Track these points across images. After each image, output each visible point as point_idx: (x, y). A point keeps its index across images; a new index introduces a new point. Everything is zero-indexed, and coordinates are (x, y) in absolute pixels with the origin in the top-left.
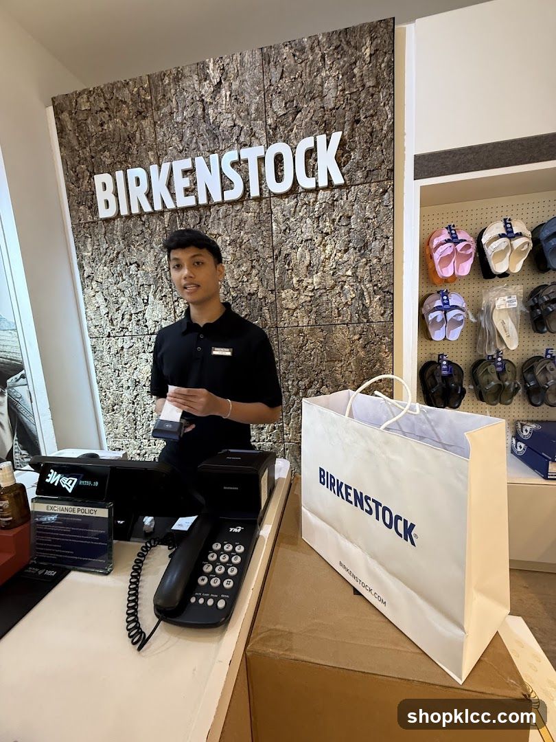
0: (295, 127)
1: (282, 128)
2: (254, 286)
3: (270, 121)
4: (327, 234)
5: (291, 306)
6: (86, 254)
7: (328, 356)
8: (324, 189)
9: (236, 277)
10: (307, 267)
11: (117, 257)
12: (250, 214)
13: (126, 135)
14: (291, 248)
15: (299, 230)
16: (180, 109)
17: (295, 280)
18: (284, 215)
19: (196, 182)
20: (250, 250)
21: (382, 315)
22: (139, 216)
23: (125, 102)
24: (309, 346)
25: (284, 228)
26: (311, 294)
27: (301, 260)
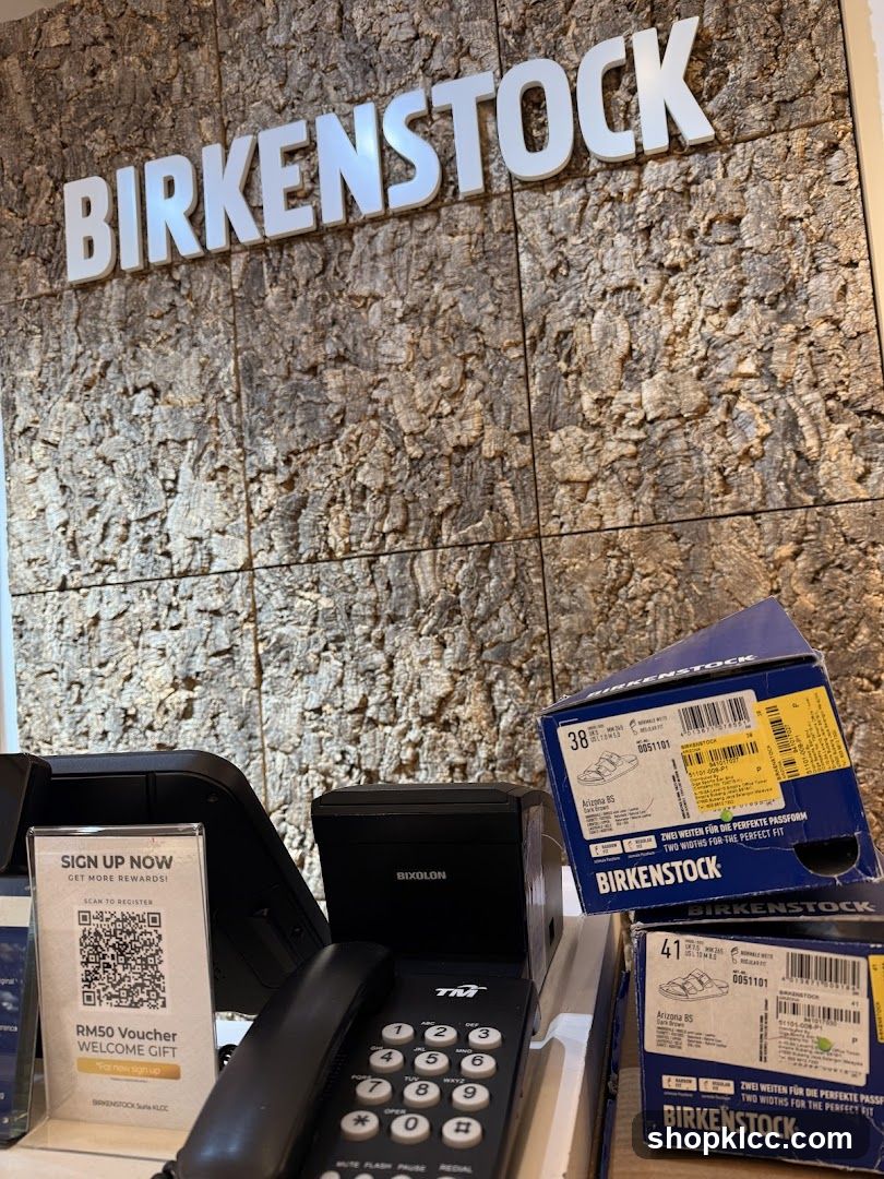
0: (573, 22)
1: (538, 30)
2: (472, 425)
3: (505, 18)
4: (675, 269)
5: (580, 472)
6: (26, 373)
7: (700, 610)
8: (659, 157)
9: (421, 404)
10: (623, 361)
11: (103, 375)
12: (457, 239)
13: (148, 88)
14: (576, 313)
15: (594, 268)
16: (283, 18)
17: (587, 402)
18: (551, 233)
19: (317, 175)
20: (458, 331)
21: (861, 479)
22: (167, 268)
23: (152, 20)
24: (639, 585)
25: (554, 263)
26: (636, 435)
27: (603, 342)
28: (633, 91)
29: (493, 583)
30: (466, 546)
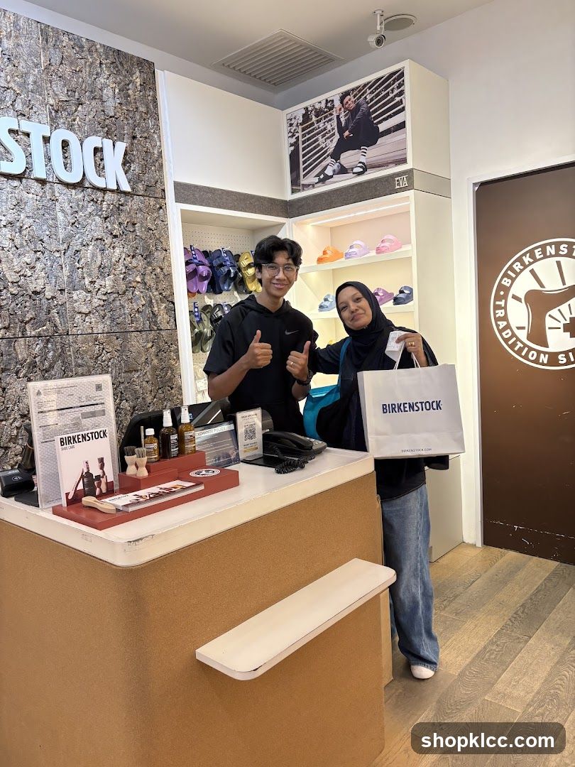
0: (78, 118)
1: (65, 114)
2: (41, 282)
3: (52, 101)
4: (116, 236)
5: (85, 310)
7: (126, 365)
8: (113, 192)
9: (17, 269)
10: (99, 268)
12: (30, 196)
14: (82, 244)
15: (88, 228)
17: (87, 281)
18: (72, 207)
20: (33, 239)
21: (168, 323)
24: (105, 356)
25: (73, 221)
26: (104, 298)
27: (92, 259)
28: (102, 160)
29: (51, 354)
30: (38, 337)
